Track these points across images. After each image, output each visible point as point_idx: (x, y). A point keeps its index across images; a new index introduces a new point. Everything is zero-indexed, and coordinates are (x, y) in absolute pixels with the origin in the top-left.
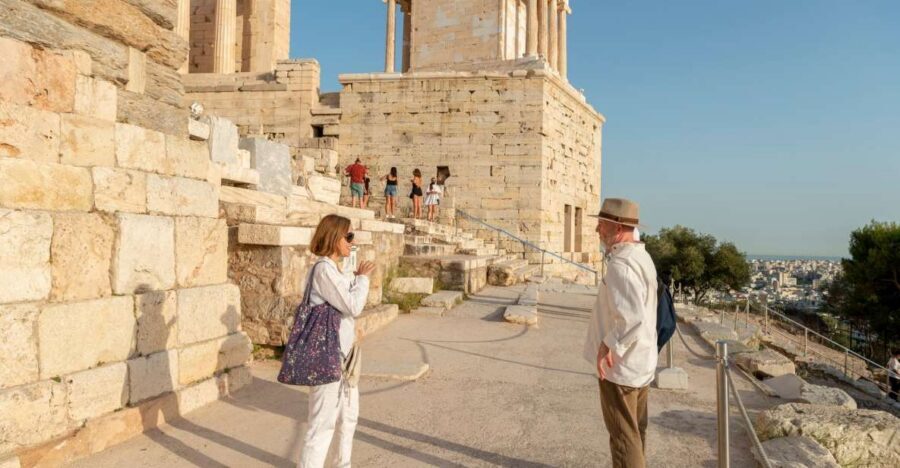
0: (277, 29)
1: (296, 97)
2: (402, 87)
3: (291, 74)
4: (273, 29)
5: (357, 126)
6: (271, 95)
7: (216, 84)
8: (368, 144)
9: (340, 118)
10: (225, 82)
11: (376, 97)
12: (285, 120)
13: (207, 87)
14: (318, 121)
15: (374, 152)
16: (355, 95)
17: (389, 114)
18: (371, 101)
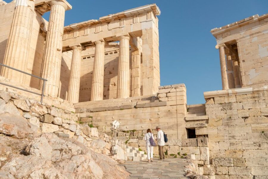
0: (154, 69)
1: (173, 109)
2: (254, 97)
3: (168, 95)
4: (153, 69)
5: (221, 128)
6: (156, 109)
7: (120, 105)
8: (233, 141)
9: (207, 123)
10: (126, 103)
11: (235, 106)
12: (166, 125)
13: (115, 107)
14: (190, 125)
15: (239, 147)
16: (217, 105)
17: (246, 118)
18: (231, 109)
